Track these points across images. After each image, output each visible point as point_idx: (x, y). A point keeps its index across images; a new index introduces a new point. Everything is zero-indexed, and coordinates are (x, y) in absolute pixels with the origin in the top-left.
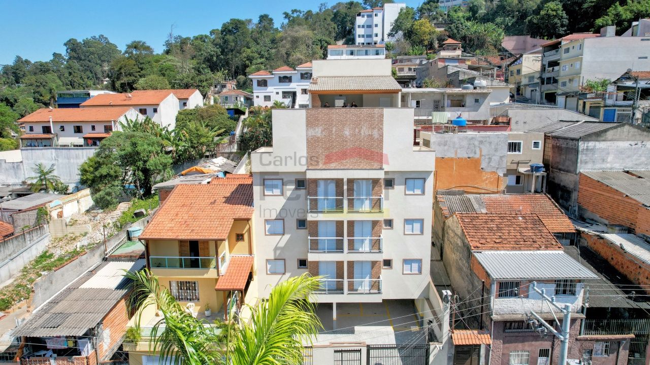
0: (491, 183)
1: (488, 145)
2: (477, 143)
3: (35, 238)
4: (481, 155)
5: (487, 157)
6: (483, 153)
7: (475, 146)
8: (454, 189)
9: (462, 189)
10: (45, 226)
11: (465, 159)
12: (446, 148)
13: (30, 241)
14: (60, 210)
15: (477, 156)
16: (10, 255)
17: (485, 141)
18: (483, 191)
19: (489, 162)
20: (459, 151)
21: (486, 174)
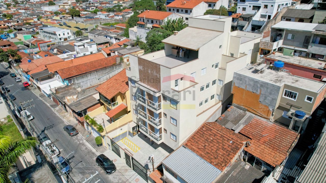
0: (264, 112)
1: (265, 89)
2: (259, 85)
3: (117, 68)
4: (260, 93)
5: (264, 96)
6: (262, 93)
7: (257, 87)
8: (242, 107)
9: (246, 108)
10: (122, 64)
11: (251, 92)
12: (241, 82)
13: (115, 68)
14: (128, 58)
15: (258, 93)
16: (107, 73)
17: (265, 86)
18: (259, 114)
19: (265, 99)
20: (248, 86)
21: (262, 105)
